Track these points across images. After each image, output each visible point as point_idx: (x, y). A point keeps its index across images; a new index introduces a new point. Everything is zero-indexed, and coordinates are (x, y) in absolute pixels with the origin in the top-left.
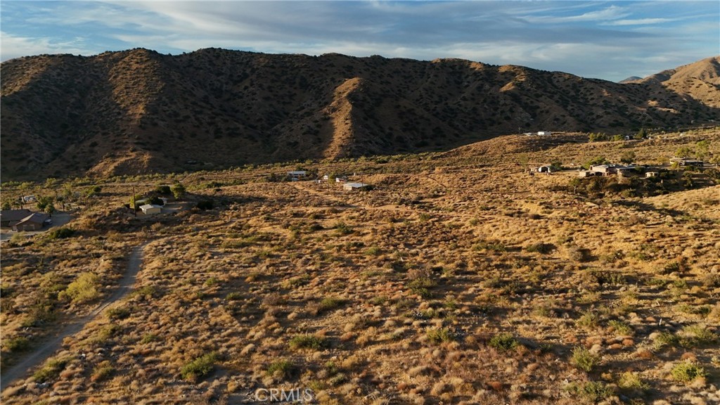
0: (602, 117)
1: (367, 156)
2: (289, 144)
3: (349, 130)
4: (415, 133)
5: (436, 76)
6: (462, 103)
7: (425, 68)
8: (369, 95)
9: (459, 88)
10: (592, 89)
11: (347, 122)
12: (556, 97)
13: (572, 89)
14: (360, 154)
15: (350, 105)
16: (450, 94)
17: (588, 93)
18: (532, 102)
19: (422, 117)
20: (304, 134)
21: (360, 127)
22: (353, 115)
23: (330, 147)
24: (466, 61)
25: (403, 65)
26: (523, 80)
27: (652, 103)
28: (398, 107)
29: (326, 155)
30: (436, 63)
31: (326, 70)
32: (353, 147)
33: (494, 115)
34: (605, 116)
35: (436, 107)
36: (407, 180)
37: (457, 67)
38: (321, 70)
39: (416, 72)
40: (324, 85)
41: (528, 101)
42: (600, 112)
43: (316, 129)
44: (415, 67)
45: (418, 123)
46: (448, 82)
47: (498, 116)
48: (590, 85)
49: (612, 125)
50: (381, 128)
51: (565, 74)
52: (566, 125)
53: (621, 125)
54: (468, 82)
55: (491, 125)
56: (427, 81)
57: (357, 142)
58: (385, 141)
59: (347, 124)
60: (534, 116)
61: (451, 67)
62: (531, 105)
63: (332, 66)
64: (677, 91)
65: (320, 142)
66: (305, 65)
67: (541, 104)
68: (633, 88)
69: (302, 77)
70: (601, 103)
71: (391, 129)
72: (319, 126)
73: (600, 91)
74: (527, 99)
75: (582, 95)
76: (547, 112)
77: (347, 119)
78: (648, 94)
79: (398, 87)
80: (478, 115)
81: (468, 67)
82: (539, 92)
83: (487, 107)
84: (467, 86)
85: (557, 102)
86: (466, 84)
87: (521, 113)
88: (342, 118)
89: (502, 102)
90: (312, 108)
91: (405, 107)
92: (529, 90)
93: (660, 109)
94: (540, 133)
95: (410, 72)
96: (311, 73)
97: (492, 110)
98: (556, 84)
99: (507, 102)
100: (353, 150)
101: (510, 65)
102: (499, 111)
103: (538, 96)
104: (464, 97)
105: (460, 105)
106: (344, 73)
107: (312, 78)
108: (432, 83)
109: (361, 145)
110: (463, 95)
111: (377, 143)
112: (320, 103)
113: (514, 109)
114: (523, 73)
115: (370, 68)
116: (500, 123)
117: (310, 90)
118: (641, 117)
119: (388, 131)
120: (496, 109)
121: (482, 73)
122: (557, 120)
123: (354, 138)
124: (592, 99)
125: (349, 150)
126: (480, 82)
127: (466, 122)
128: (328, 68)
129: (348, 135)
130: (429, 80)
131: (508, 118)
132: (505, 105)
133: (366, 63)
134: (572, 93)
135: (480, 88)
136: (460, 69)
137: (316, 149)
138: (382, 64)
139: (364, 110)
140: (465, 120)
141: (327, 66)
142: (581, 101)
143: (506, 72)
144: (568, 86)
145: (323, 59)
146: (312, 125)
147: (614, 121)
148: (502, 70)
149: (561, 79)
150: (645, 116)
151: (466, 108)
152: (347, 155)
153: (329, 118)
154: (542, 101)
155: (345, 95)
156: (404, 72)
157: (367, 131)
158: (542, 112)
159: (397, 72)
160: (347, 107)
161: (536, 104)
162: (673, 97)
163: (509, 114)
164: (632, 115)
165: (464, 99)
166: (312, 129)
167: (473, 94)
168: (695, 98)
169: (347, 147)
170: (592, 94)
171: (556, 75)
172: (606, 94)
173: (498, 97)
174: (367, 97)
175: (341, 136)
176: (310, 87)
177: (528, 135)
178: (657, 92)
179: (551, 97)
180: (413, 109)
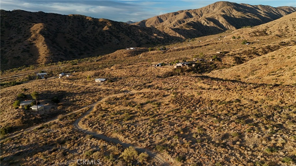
0: (142, 40)
1: (60, 61)
2: (15, 58)
3: (47, 49)
4: (77, 49)
5: (73, 22)
6: (88, 34)
7: (66, 19)
8: (50, 32)
9: (84, 28)
10: (135, 29)
11: (44, 45)
12: (124, 32)
13: (128, 29)
14: (57, 60)
15: (43, 37)
16: (81, 31)
17: (134, 31)
18: (117, 35)
19: (77, 42)
20: (22, 52)
21: (52, 47)
22: (47, 42)
23: (39, 58)
24: (84, 16)
25: (55, 17)
26: (111, 25)
27: (155, 35)
28: (65, 37)
29: (39, 62)
30: (71, 16)
31: (18, 18)
32: (52, 57)
33: (104, 40)
34: (143, 40)
35: (78, 37)
36: (105, 73)
37: (81, 19)
38: (16, 18)
39: (62, 20)
40: (21, 26)
41: (116, 34)
42: (141, 38)
43: (27, 49)
44: (61, 17)
45: (76, 45)
46: (79, 25)
47: (106, 40)
48: (134, 28)
49: (147, 43)
50: (61, 47)
51: (124, 23)
52: (132, 43)
53: (149, 43)
54: (87, 25)
55: (104, 44)
56: (69, 24)
57: (53, 55)
58: (65, 54)
59: (45, 46)
60: (119, 40)
61: (78, 18)
62: (117, 36)
63: (21, 16)
64: (160, 30)
65: (32, 56)
66: (6, 16)
67: (121, 35)
68: (147, 29)
69: (6, 21)
70: (140, 35)
71: (65, 47)
72: (28, 48)
73: (138, 30)
74: (115, 33)
75: (132, 32)
76: (124, 39)
77: (44, 44)
78: (152, 31)
79: (56, 27)
80: (98, 40)
81: (85, 19)
82: (118, 30)
83: (101, 37)
84: (87, 27)
85: (125, 34)
86: (86, 26)
87: (115, 39)
88: (41, 44)
89: (106, 34)
90: (20, 38)
91: (68, 37)
92: (114, 30)
93: (158, 37)
94: (131, 48)
95: (59, 20)
96: (10, 20)
97: (103, 38)
98: (122, 27)
99: (108, 35)
100: (53, 59)
101: (103, 19)
102: (106, 38)
103: (118, 32)
104: (88, 32)
105: (88, 36)
106: (28, 20)
107: (12, 22)
108: (72, 25)
109: (56, 56)
110: (87, 31)
111: (62, 55)
112: (23, 36)
113: (111, 38)
114: (109, 22)
115: (40, 18)
116: (107, 43)
117: (13, 29)
118: (154, 40)
119: (64, 49)
120: (104, 37)
121: (93, 21)
122: (128, 42)
123: (51, 53)
124: (136, 33)
125: (51, 59)
126: (93, 26)
127: (94, 43)
128: (18, 17)
129: (48, 52)
130: (70, 24)
131: (110, 41)
132: (107, 35)
133: (37, 15)
134: (129, 31)
135: (94, 28)
136: (82, 19)
137: (32, 59)
138: (45, 16)
139: (50, 39)
140: (93, 42)
141: (18, 16)
142: (133, 34)
143: (102, 21)
144: (126, 28)
145: (14, 13)
146: (25, 47)
147: (147, 42)
148: (101, 21)
149: (123, 25)
150: (155, 40)
151: (90, 37)
152: (50, 61)
153: (33, 44)
154: (120, 34)
155: (38, 32)
156: (56, 20)
157: (56, 50)
158: (122, 39)
159: (53, 19)
160: (42, 38)
161: (119, 35)
162: (159, 32)
163: (110, 40)
164: (151, 39)
165: (88, 33)
166: (25, 49)
167: (91, 31)
168: (166, 32)
169: (49, 57)
170: (135, 31)
171: (121, 23)
172: (140, 31)
173: (104, 32)
174: (50, 33)
175: (44, 52)
176: (12, 27)
177: (128, 49)
178: (154, 31)
179: (123, 32)
180: (72, 38)
